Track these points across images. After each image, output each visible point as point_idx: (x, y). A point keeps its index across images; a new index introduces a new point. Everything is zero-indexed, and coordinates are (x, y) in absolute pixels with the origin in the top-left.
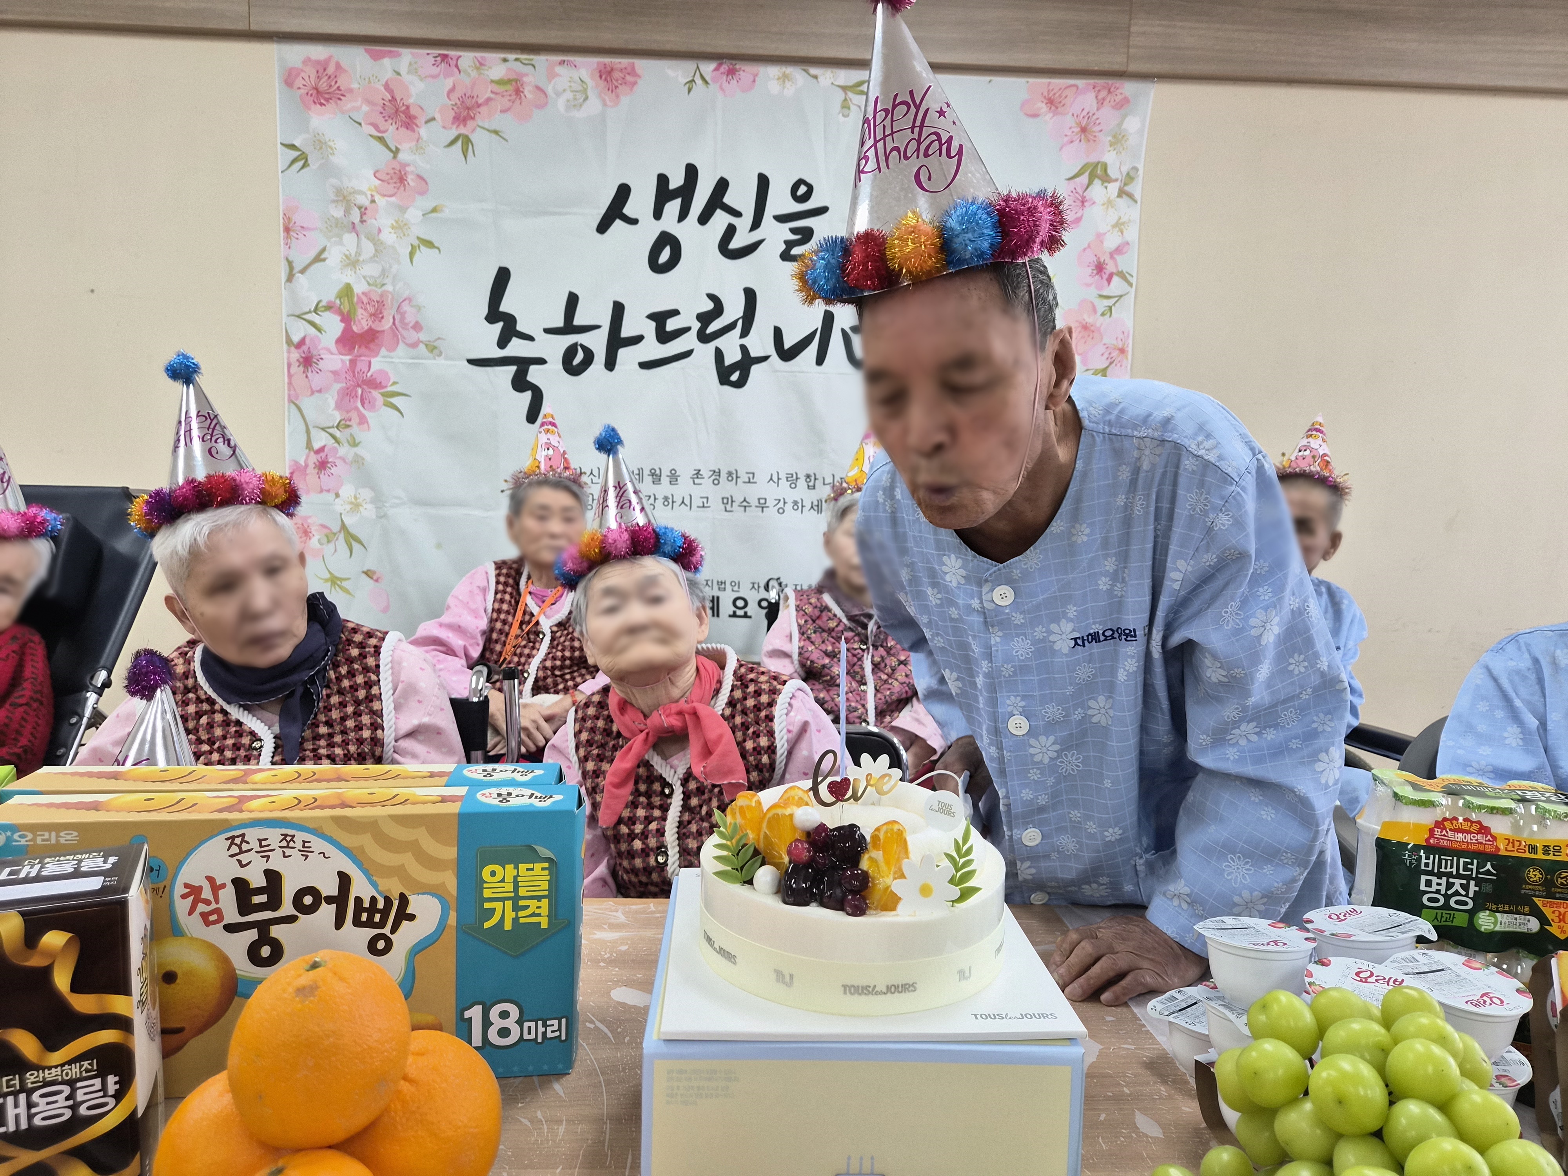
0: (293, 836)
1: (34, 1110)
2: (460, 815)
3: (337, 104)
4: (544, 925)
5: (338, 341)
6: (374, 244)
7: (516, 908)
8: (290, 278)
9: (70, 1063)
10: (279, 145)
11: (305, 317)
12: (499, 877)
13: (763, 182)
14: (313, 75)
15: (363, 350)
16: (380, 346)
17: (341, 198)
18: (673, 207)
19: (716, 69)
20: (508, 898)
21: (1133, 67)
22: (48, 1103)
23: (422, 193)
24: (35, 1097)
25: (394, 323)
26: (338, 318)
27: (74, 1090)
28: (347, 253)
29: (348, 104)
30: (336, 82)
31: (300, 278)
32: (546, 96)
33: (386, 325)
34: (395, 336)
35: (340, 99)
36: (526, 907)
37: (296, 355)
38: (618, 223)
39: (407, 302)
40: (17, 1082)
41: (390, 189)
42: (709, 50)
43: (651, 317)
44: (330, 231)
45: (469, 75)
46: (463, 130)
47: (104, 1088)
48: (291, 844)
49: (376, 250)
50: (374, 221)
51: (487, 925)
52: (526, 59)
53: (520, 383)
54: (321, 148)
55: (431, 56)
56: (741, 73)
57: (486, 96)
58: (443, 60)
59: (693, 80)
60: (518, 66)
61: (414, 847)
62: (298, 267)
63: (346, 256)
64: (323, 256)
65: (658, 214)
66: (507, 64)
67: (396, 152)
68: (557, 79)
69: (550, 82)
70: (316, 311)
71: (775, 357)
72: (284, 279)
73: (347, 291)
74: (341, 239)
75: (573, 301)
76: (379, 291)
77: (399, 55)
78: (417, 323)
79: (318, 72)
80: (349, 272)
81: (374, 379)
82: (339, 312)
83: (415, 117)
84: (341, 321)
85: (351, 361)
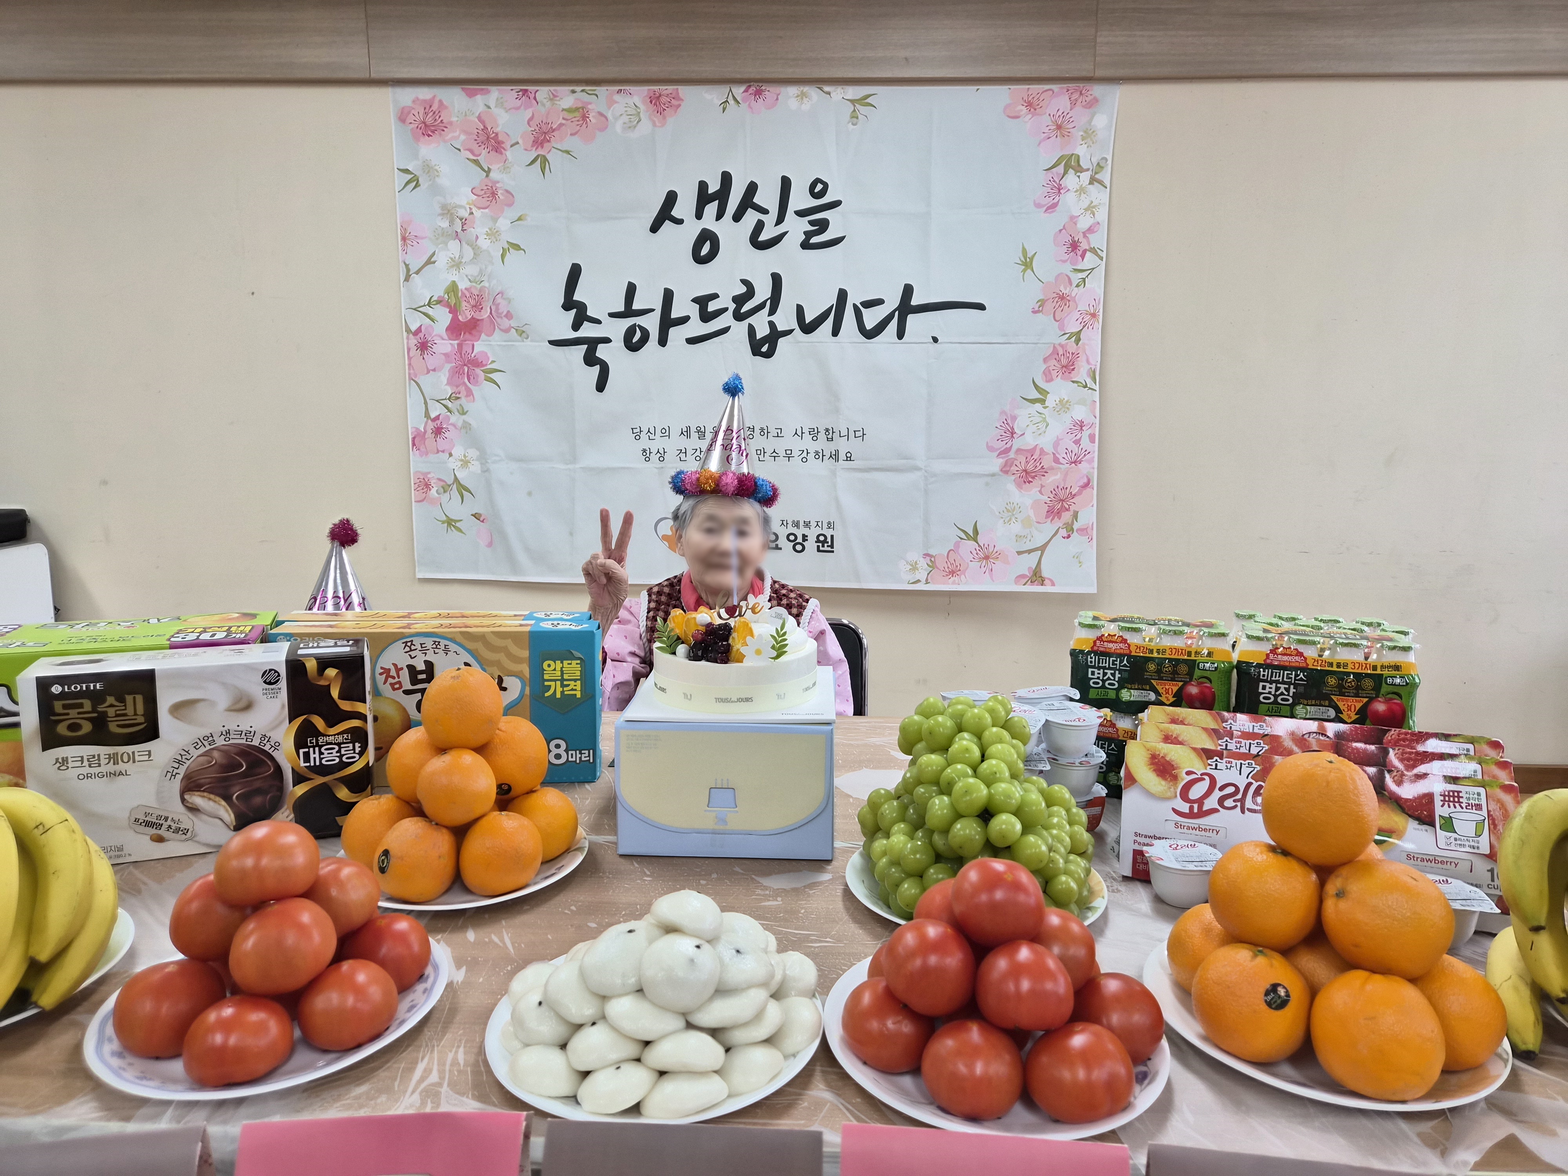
0: (439, 642)
1: (322, 756)
2: (529, 632)
3: (440, 135)
4: (579, 696)
5: (447, 330)
6: (473, 249)
7: (563, 686)
8: (407, 279)
9: (338, 734)
10: (396, 171)
11: (419, 309)
12: (552, 667)
13: (786, 183)
14: (422, 111)
15: (467, 335)
16: (480, 332)
17: (446, 212)
18: (711, 209)
19: (746, 91)
20: (558, 680)
21: (1099, 73)
22: (328, 754)
23: (510, 205)
24: (323, 750)
25: (491, 313)
26: (447, 310)
27: (340, 748)
28: (452, 256)
29: (449, 135)
30: (440, 117)
31: (415, 278)
32: (607, 120)
33: (485, 314)
34: (492, 323)
35: (443, 131)
36: (569, 685)
37: (414, 341)
38: (667, 223)
39: (500, 295)
40: (314, 741)
41: (484, 202)
42: (738, 76)
43: (695, 300)
44: (437, 239)
45: (544, 105)
46: (541, 152)
47: (354, 749)
48: (438, 647)
49: (474, 254)
50: (473, 229)
51: (547, 695)
52: (590, 90)
53: (590, 359)
54: (429, 172)
55: (514, 91)
56: (766, 93)
57: (559, 122)
58: (524, 95)
59: (727, 101)
60: (585, 97)
61: (505, 650)
62: (413, 269)
63: (451, 259)
64: (433, 260)
65: (699, 215)
66: (574, 94)
67: (488, 172)
68: (615, 105)
69: (609, 108)
70: (429, 304)
71: (798, 330)
72: (402, 279)
73: (453, 288)
74: (447, 245)
75: (631, 290)
76: (479, 287)
77: (488, 92)
78: (508, 312)
79: (425, 108)
80: (455, 272)
81: (477, 359)
82: (448, 305)
83: (503, 143)
84: (450, 312)
85: (458, 345)
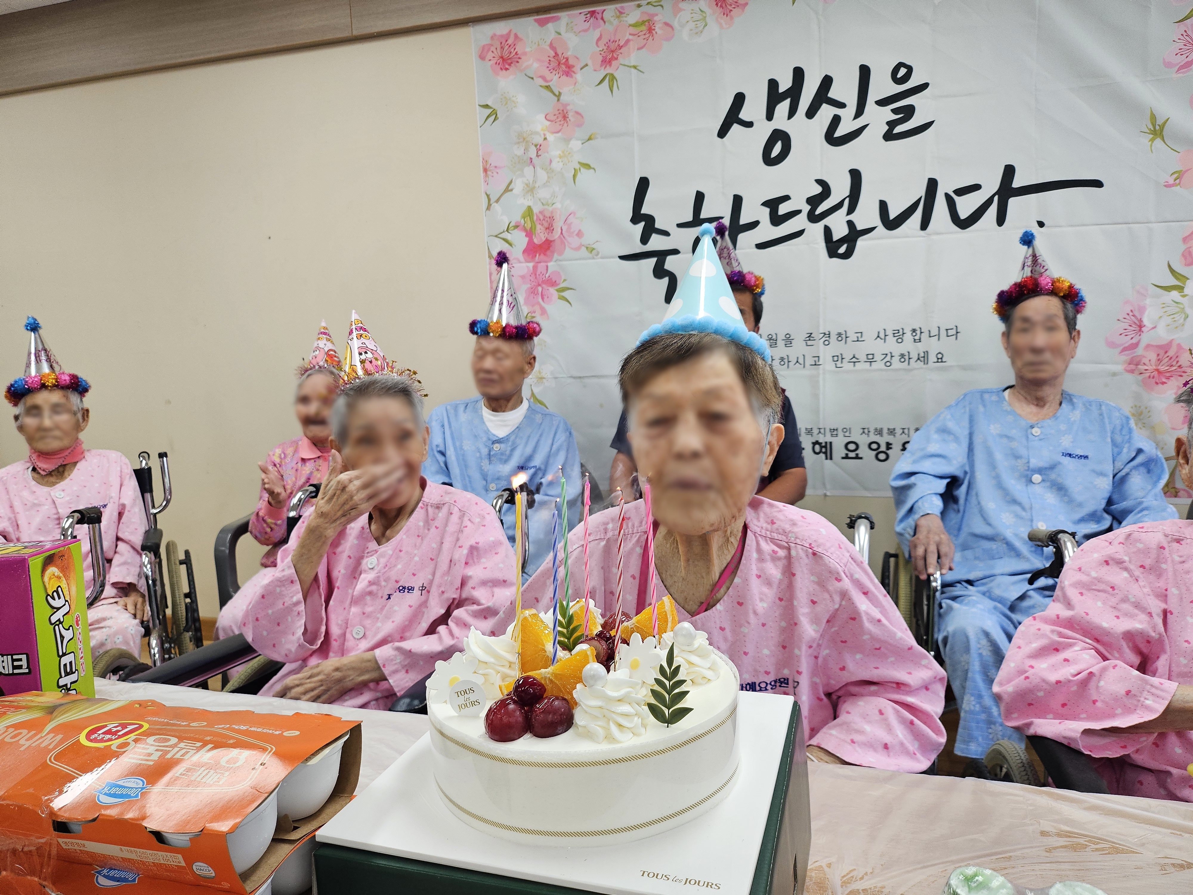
3: (516, 67)
5: (524, 252)
6: (546, 172)
8: (489, 208)
10: (477, 106)
11: (500, 236)
13: (865, 72)
14: (499, 47)
15: (542, 256)
16: (553, 252)
17: (522, 140)
18: (783, 108)
23: (580, 125)
25: (562, 233)
26: (524, 234)
28: (527, 182)
29: (523, 64)
30: (515, 49)
31: (495, 206)
32: (673, 29)
33: (556, 235)
34: (563, 243)
35: (518, 62)
38: (736, 127)
39: (571, 216)
41: (557, 126)
43: (765, 204)
44: (514, 167)
45: (612, 24)
46: (608, 70)
49: (548, 177)
50: (546, 154)
52: (655, 2)
53: (659, 272)
54: (506, 103)
55: (582, 15)
57: (626, 38)
58: (591, 16)
60: (651, 9)
62: (493, 199)
63: (527, 185)
64: (510, 188)
65: (770, 116)
66: (641, 9)
67: (559, 96)
69: (675, 17)
70: (508, 230)
71: (881, 228)
72: (484, 208)
73: (528, 212)
74: (523, 172)
75: (700, 198)
76: (550, 209)
77: (560, 20)
78: (580, 231)
79: (502, 44)
80: (530, 197)
81: (551, 279)
82: (524, 229)
83: (573, 66)
84: (526, 236)
85: (533, 267)
